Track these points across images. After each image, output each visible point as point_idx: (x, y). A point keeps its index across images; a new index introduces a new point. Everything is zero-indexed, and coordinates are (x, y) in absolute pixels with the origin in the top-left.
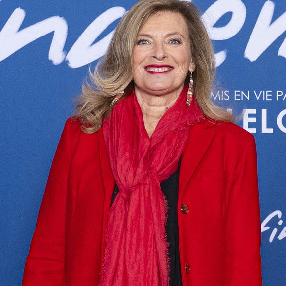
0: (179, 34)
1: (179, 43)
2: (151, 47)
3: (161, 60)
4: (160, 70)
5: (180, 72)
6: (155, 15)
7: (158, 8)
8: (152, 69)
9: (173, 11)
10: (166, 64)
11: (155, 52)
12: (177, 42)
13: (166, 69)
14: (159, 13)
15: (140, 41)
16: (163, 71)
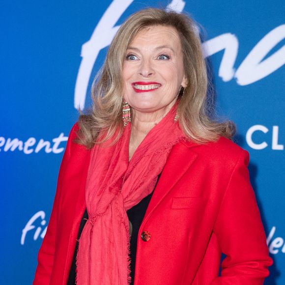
0: (167, 47)
1: (168, 58)
2: (139, 63)
3: (147, 77)
4: (147, 87)
5: (168, 89)
6: (144, 29)
7: (147, 23)
8: (139, 87)
9: (164, 24)
10: (153, 81)
11: (141, 70)
12: (165, 58)
13: (152, 87)
14: (148, 27)
15: (129, 56)
16: (150, 89)
